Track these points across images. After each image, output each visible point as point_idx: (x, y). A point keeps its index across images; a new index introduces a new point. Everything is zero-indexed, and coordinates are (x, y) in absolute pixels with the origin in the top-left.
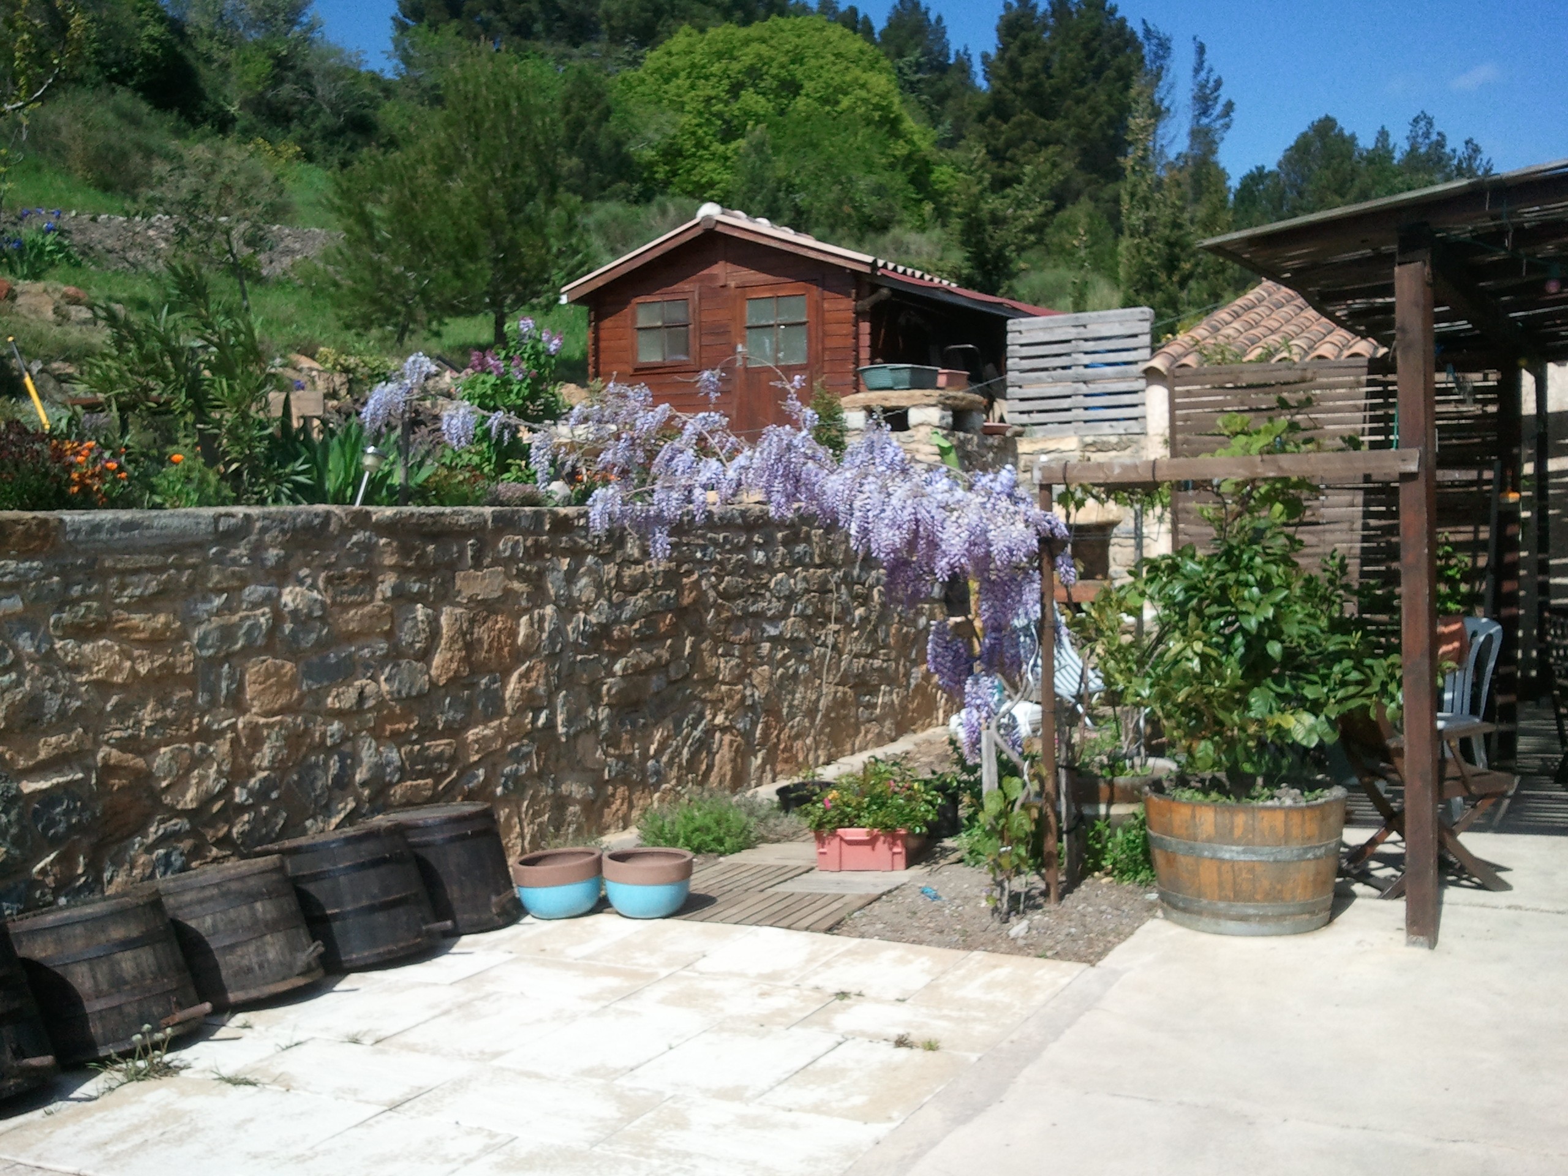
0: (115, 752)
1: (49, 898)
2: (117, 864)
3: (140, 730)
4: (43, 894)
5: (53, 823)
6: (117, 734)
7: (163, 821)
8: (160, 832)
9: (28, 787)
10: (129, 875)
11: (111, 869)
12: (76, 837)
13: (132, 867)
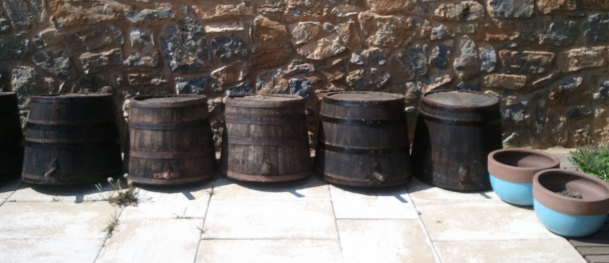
0: (266, 19)
1: (220, 89)
2: (265, 80)
3: (284, 10)
4: (216, 86)
5: (223, 51)
6: (268, 10)
7: (298, 63)
8: (295, 69)
9: (209, 29)
10: (272, 88)
11: (260, 82)
12: (239, 61)
13: (274, 84)
